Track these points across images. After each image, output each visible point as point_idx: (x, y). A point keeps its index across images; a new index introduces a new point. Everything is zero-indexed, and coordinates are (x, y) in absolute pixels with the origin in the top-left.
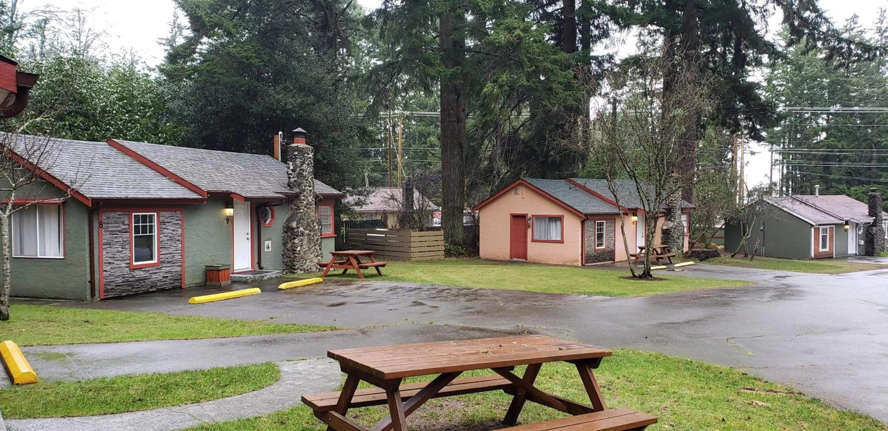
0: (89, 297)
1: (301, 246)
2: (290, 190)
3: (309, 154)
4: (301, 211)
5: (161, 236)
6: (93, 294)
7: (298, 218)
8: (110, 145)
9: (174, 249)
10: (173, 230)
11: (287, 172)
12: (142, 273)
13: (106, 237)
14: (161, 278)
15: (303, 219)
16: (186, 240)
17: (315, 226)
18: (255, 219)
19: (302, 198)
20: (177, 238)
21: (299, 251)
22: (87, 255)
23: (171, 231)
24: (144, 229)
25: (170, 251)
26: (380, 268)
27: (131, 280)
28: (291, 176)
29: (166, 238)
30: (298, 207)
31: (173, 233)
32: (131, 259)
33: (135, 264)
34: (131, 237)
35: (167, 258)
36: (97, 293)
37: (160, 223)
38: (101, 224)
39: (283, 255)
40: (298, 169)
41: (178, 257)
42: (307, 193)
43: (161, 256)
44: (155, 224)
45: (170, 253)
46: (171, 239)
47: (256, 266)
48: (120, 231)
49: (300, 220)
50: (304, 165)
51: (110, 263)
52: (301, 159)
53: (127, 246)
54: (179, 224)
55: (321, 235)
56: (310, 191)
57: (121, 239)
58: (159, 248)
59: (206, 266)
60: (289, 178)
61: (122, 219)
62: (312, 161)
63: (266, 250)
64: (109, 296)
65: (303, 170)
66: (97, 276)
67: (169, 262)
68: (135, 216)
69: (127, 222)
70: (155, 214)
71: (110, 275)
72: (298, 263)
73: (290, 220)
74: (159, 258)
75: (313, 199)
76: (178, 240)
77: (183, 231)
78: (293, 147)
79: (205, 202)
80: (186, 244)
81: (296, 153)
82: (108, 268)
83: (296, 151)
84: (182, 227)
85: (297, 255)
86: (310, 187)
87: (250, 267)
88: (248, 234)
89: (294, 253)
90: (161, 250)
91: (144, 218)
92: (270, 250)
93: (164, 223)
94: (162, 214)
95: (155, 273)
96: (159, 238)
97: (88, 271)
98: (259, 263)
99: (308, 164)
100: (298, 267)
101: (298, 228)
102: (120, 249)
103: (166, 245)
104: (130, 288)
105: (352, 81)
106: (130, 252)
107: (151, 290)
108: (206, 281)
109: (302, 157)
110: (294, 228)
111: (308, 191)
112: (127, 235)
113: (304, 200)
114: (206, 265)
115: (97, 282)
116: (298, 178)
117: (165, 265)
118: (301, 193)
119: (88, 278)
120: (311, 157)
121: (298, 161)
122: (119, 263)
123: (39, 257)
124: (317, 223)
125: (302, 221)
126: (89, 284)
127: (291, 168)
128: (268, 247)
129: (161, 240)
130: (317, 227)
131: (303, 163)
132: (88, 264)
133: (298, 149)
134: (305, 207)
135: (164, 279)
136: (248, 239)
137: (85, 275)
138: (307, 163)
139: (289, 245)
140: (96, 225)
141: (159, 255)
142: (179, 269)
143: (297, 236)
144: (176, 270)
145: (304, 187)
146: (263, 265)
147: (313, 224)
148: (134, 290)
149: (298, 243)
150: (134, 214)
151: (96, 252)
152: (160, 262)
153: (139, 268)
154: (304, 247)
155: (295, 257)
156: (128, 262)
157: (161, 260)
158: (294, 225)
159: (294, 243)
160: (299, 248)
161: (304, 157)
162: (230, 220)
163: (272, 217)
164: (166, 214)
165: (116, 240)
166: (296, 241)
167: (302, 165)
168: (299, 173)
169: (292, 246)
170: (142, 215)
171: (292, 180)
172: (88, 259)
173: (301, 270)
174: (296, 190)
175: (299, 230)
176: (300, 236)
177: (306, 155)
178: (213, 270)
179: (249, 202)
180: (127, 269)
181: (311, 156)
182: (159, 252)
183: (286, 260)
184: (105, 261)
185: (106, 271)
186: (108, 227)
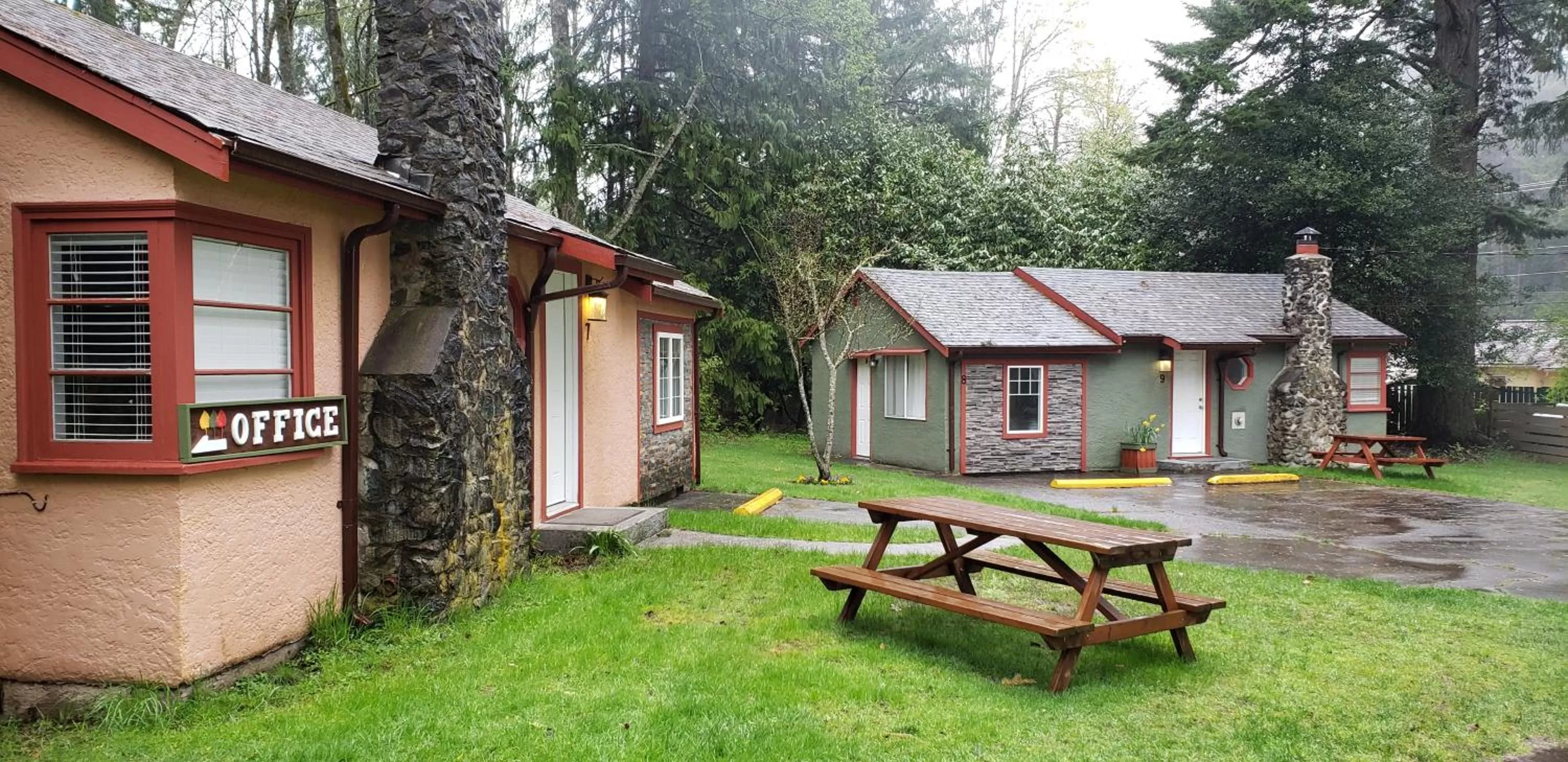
0: (947, 469)
1: (1299, 423)
2: (1286, 331)
3: (1322, 270)
4: (1302, 365)
5: (1050, 397)
6: (952, 467)
7: (1294, 378)
8: (1016, 274)
9: (1070, 416)
10: (1069, 390)
11: (1283, 302)
12: (1020, 445)
13: (971, 396)
14: (1048, 454)
15: (1304, 378)
16: (1089, 404)
17: (1330, 391)
18: (1214, 376)
19: (1304, 343)
20: (1075, 401)
21: (1294, 431)
22: (946, 418)
23: (1065, 392)
24: (1025, 387)
25: (1063, 418)
26: (1432, 468)
27: (1003, 453)
28: (1289, 308)
29: (1057, 401)
30: (1298, 358)
31: (1069, 393)
32: (1003, 425)
33: (1009, 432)
34: (1004, 397)
35: (1059, 428)
36: (957, 466)
37: (1048, 380)
38: (964, 379)
39: (1268, 437)
40: (1299, 297)
41: (1075, 428)
42: (1315, 335)
43: (1049, 425)
44: (1041, 380)
45: (1064, 422)
46: (1065, 402)
47: (1215, 451)
48: (990, 389)
49: (1298, 379)
50: (1311, 290)
51: (974, 429)
52: (1304, 279)
53: (999, 409)
54: (1077, 382)
55: (1345, 407)
56: (1322, 332)
57: (990, 399)
58: (1046, 413)
59: (1122, 444)
60: (1286, 311)
61: (993, 374)
62: (1328, 281)
63: (1234, 426)
64: (974, 472)
65: (1308, 298)
66: (957, 445)
67: (1060, 434)
68: (1011, 369)
69: (999, 378)
70: (1042, 367)
71: (975, 445)
72: (1292, 451)
73: (1281, 380)
74: (1045, 427)
75: (1329, 346)
76: (1077, 404)
77: (1084, 392)
78: (1293, 261)
79: (1120, 351)
80: (1088, 410)
81: (1297, 270)
82: (972, 435)
83: (1296, 266)
84: (1083, 386)
85: (1289, 437)
86: (1321, 324)
87: (1204, 451)
88: (1201, 400)
89: (1284, 435)
90: (1049, 416)
91: (1025, 373)
92: (1243, 426)
93: (1054, 379)
94: (1051, 367)
95: (1039, 447)
96: (1046, 400)
97: (947, 437)
98: (1220, 446)
99: (1319, 287)
100: (1292, 458)
101: (1292, 393)
102: (990, 412)
103: (1056, 411)
104: (1002, 463)
105: (1537, 116)
106: (1004, 415)
107: (1032, 469)
108: (1121, 464)
109: (1305, 275)
110: (1284, 394)
111: (1318, 333)
112: (1000, 394)
113: (1307, 347)
114: (1123, 441)
115: (957, 452)
116: (1299, 311)
117: (1054, 437)
118: (1302, 336)
119: (947, 446)
120: (1325, 276)
121: (1300, 283)
122: (986, 429)
123: (906, 417)
124: (1336, 387)
125: (1301, 382)
126: (947, 453)
127: (1289, 294)
128: (1239, 423)
129: (1049, 402)
130: (1334, 393)
131: (1308, 286)
132: (947, 429)
133: (1300, 263)
134: (1310, 359)
135: (1053, 457)
136: (1200, 407)
137: (943, 442)
138: (1316, 285)
139: (1277, 421)
140: (957, 380)
141: (1045, 423)
142: (1077, 444)
143: (1291, 406)
144: (1072, 445)
145: (1307, 326)
146: (1226, 450)
147: (1327, 387)
148: (1007, 467)
149: (1293, 418)
150: (1009, 367)
151: (957, 414)
152: (1047, 433)
153: (1016, 439)
154: (1305, 425)
155: (1287, 441)
156: (1000, 429)
157: (1048, 430)
158: (1286, 388)
159: (1284, 418)
160: (1294, 427)
161: (1310, 275)
162: (1167, 378)
163: (1249, 375)
164: (1059, 367)
165: (983, 400)
166: (1289, 414)
167: (1305, 289)
168: (1301, 303)
169: (1281, 423)
170: (1022, 369)
171: (1290, 314)
172: (947, 423)
173: (1297, 463)
174: (1296, 331)
175: (1296, 397)
176: (1297, 406)
177: (1315, 272)
178: (1129, 450)
179: (1205, 352)
180: (999, 438)
181: (1325, 272)
182: (1045, 418)
183: (1272, 445)
184: (967, 426)
185: (969, 439)
186: (973, 383)
